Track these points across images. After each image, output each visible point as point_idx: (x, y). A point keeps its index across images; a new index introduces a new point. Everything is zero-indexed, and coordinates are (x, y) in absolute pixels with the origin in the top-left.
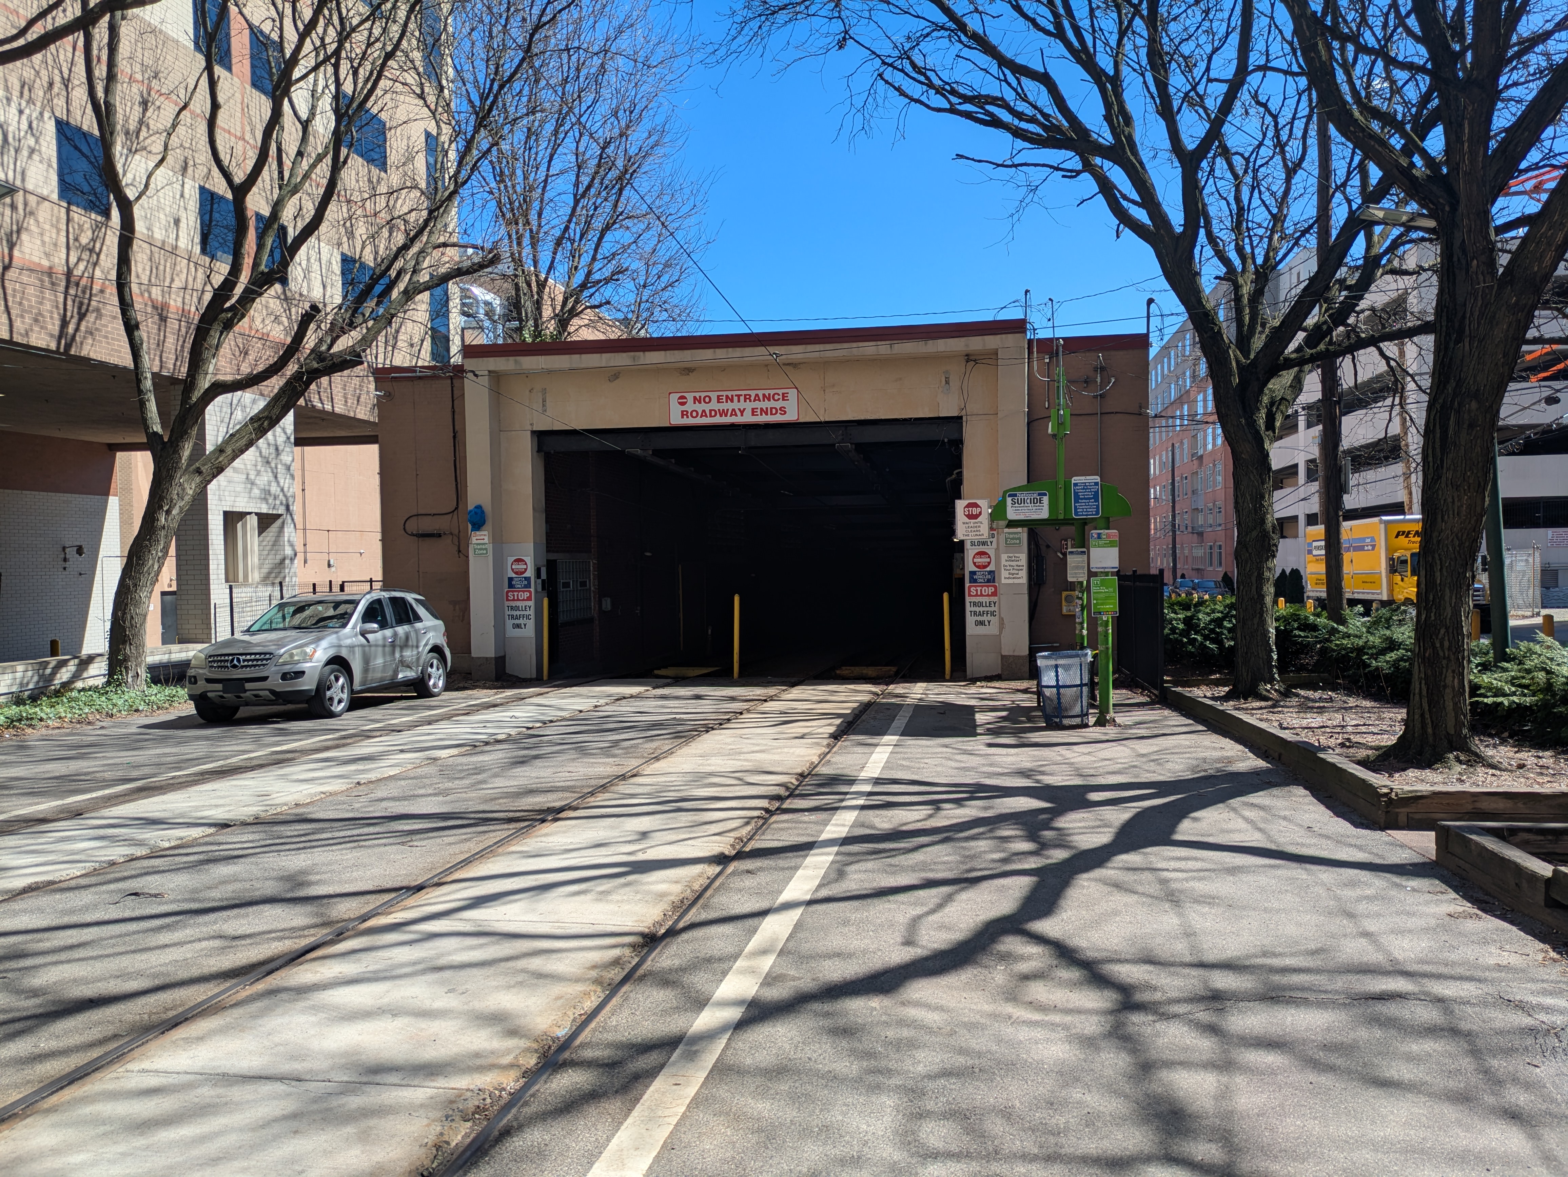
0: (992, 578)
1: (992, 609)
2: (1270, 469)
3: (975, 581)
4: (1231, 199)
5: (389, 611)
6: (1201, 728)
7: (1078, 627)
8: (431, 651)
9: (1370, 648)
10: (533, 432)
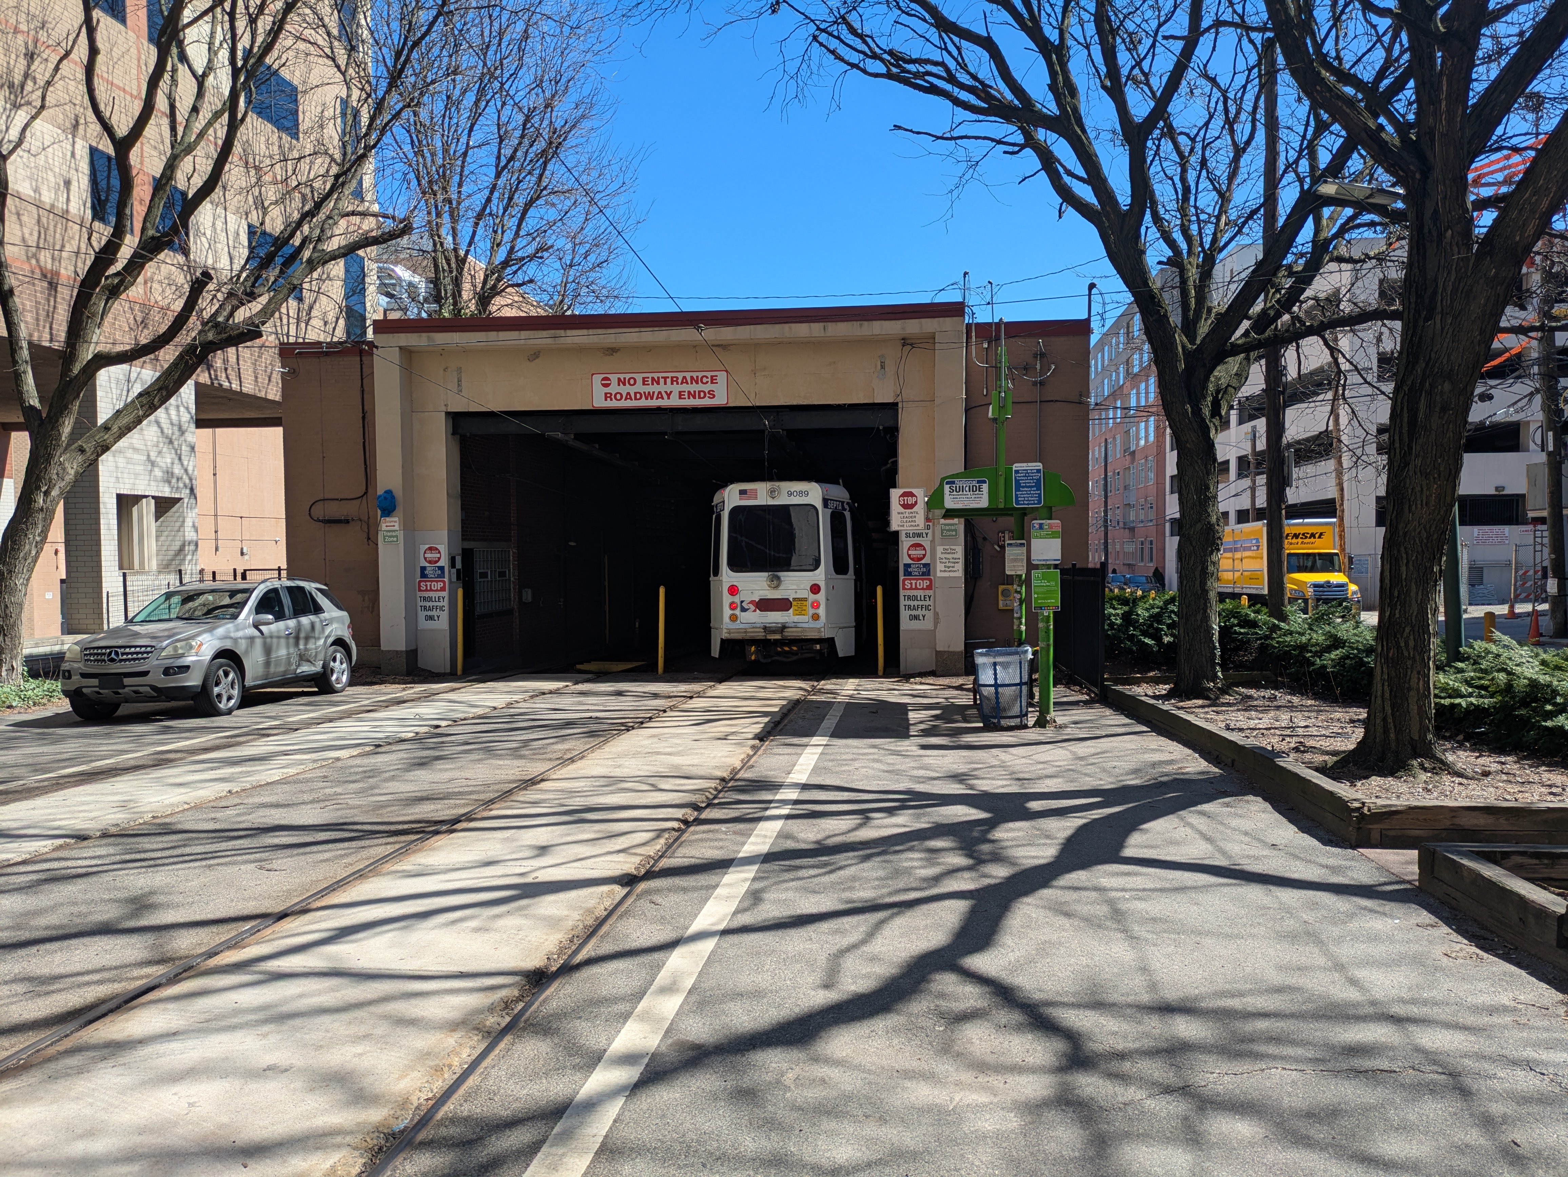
0: (927, 571)
1: (927, 603)
2: (1215, 459)
3: (910, 574)
4: (1177, 179)
5: (286, 600)
6: (1145, 729)
7: (1016, 622)
8: (334, 643)
9: (1313, 646)
10: (448, 414)
